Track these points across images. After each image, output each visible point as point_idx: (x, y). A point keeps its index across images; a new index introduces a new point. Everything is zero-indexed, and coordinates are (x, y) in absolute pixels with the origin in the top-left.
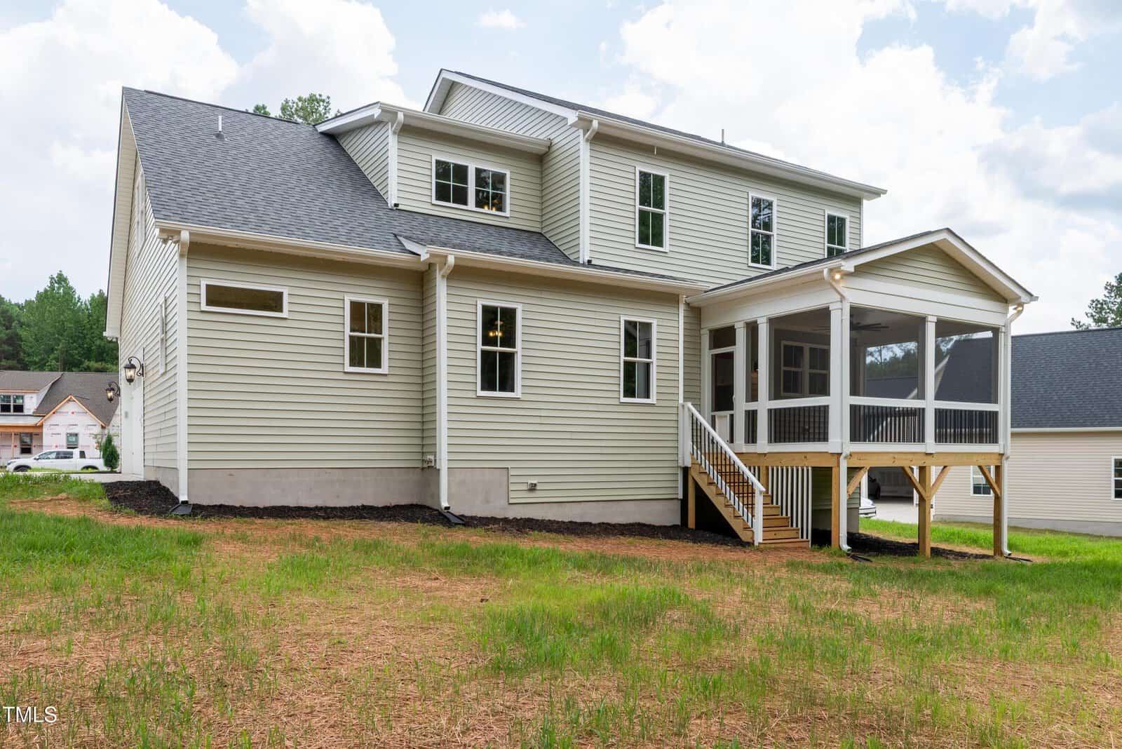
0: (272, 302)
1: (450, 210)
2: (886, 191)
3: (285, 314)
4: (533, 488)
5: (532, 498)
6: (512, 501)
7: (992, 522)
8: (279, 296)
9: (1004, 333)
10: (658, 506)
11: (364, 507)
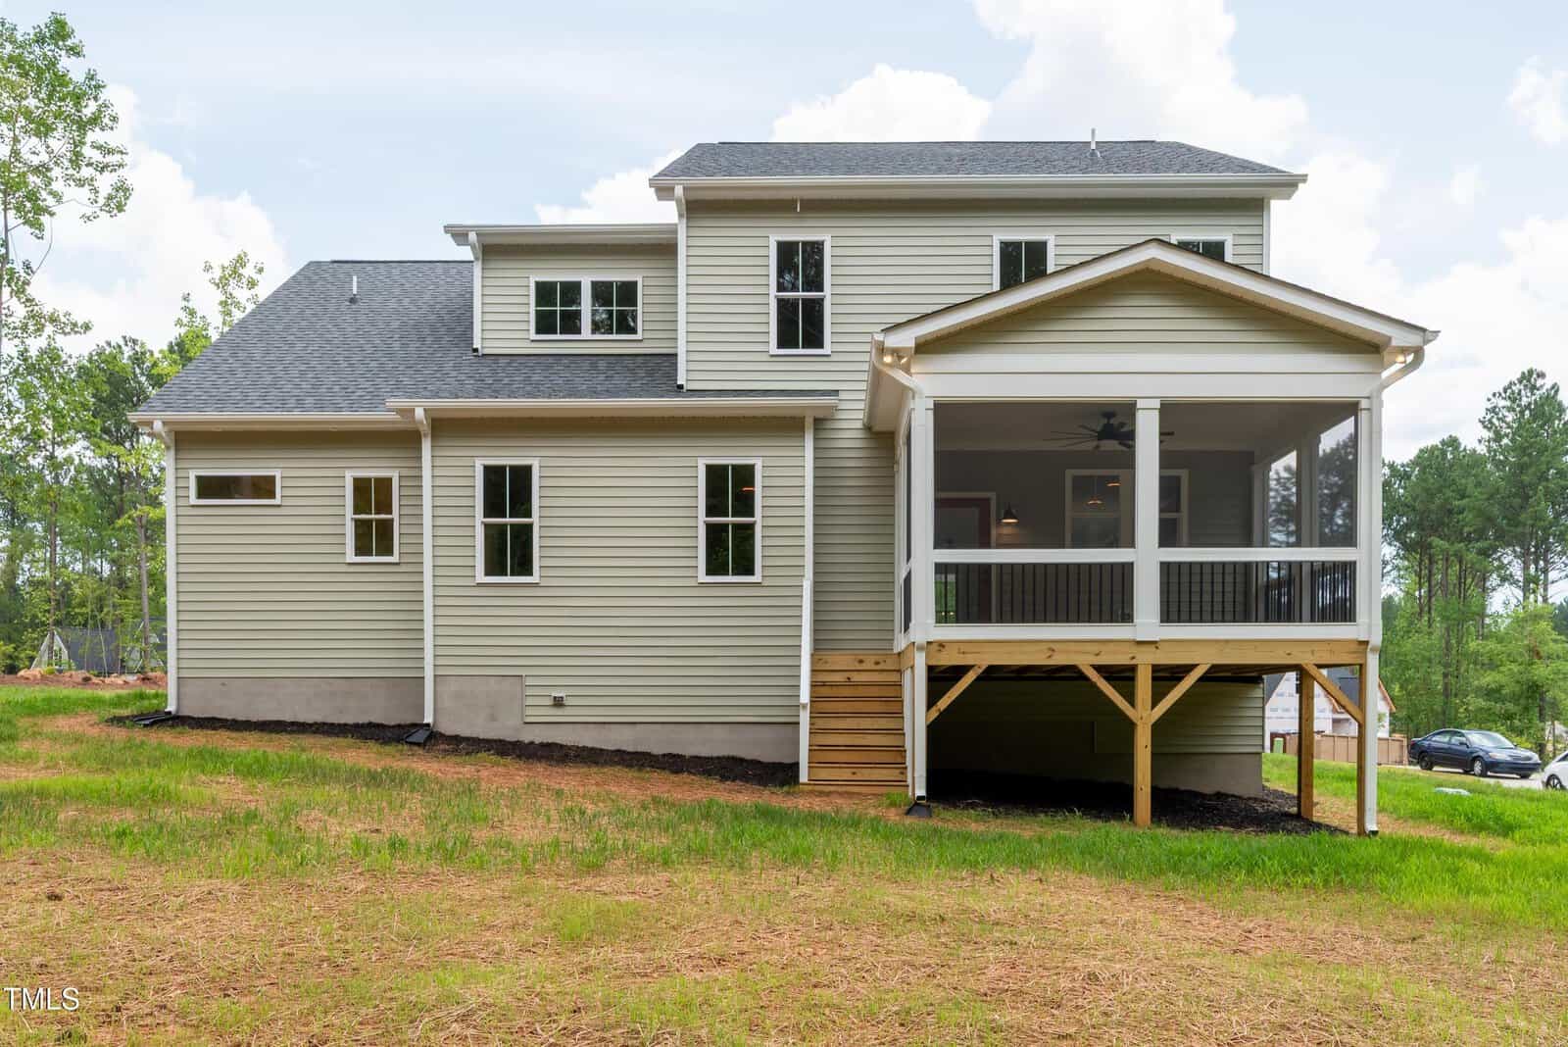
0: (263, 487)
1: (559, 344)
2: (1306, 175)
3: (277, 501)
4: (558, 703)
5: (557, 715)
6: (528, 720)
7: (1355, 773)
8: (271, 480)
9: (1368, 409)
10: (767, 733)
11: (370, 725)
